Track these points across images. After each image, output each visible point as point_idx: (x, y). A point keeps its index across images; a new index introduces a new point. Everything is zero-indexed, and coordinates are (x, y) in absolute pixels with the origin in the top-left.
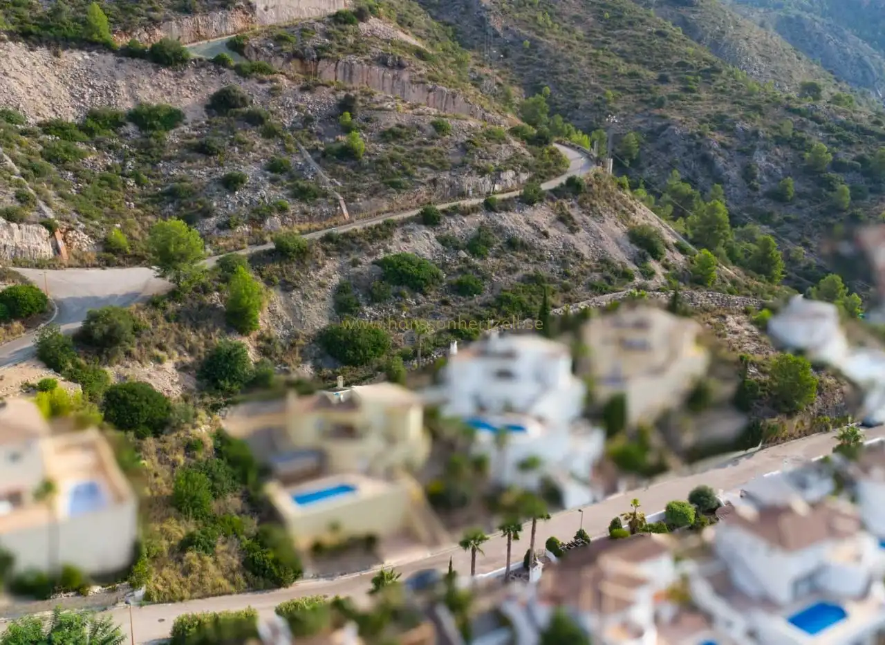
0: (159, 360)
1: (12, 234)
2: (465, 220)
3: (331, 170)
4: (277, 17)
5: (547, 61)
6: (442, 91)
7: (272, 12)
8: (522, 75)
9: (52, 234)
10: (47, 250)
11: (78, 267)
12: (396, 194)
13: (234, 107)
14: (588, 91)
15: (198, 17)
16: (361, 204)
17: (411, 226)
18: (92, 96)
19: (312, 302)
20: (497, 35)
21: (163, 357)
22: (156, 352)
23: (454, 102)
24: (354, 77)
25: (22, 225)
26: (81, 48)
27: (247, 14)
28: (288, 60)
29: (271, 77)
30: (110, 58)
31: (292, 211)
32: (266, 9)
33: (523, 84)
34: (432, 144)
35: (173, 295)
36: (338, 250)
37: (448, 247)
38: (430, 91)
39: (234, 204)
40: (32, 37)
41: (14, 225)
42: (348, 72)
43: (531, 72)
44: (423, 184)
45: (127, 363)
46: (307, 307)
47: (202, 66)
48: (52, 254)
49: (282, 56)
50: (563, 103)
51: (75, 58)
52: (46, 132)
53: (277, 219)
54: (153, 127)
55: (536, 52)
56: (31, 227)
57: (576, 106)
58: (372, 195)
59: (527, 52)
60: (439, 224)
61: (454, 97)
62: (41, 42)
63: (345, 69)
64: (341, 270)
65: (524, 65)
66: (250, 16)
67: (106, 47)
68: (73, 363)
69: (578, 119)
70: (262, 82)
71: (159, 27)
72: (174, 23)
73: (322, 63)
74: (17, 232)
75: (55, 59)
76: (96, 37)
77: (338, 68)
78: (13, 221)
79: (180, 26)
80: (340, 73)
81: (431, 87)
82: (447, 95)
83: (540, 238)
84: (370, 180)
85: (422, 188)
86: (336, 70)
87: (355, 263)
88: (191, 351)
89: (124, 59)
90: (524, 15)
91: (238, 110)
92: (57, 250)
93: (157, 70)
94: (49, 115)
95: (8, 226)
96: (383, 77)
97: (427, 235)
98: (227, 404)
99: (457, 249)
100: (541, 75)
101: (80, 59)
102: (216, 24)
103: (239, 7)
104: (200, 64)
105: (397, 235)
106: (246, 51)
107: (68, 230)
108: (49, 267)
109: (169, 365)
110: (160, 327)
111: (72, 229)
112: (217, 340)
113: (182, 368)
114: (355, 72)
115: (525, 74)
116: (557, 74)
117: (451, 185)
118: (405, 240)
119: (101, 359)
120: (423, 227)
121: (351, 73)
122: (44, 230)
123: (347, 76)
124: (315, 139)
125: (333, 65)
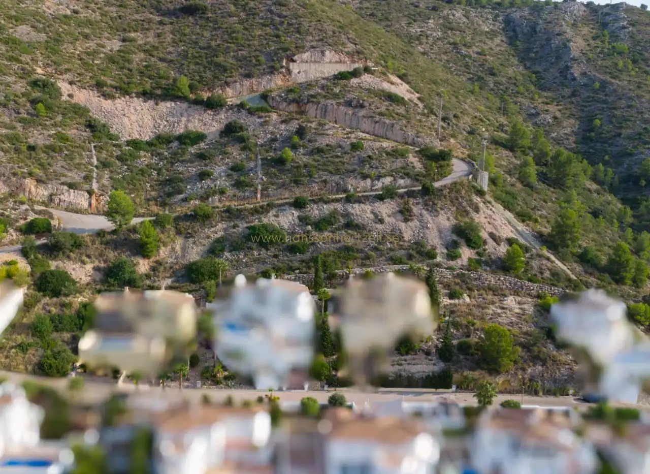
0: (84, 263)
1: (70, 195)
2: (325, 206)
3: (266, 171)
4: (306, 77)
5: (610, 99)
6: (385, 123)
7: (303, 75)
8: (583, 110)
9: (90, 197)
10: (85, 204)
11: (96, 214)
12: (296, 188)
13: (234, 132)
14: (638, 122)
15: (254, 80)
16: (271, 192)
17: (287, 207)
18: (165, 126)
19: (197, 246)
20: (574, 79)
21: (87, 262)
22: (84, 258)
23: (392, 130)
24: (327, 114)
25: (76, 191)
26: (172, 100)
27: (285, 76)
28: (289, 104)
29: (266, 114)
30: (185, 105)
31: (228, 194)
32: (299, 73)
33: (581, 117)
34: (343, 157)
35: (114, 232)
36: (229, 217)
37: (303, 222)
38: (376, 122)
39: (198, 187)
40: (147, 95)
41: (72, 191)
42: (324, 110)
43: (593, 107)
44: (316, 182)
45: (65, 261)
46: (193, 248)
47: (231, 109)
48: (87, 207)
49: (286, 102)
50: (608, 132)
51: (166, 106)
52: (128, 145)
53: (217, 197)
54: (185, 144)
55: (604, 91)
56: (80, 192)
57: (619, 135)
58: (280, 188)
59: (595, 91)
60: (304, 208)
61: (393, 127)
62: (152, 97)
63: (322, 108)
64: (225, 230)
65: (589, 102)
66: (288, 77)
67: (184, 99)
68: (34, 256)
69: (617, 146)
70: (260, 117)
71: (229, 87)
72: (238, 83)
73: (310, 105)
74: (72, 194)
75: (155, 106)
76: (180, 94)
77: (318, 108)
78: (72, 188)
79: (242, 85)
80: (319, 112)
81: (377, 119)
82: (388, 125)
83: (376, 223)
84: (286, 178)
85: (314, 185)
86: (316, 109)
87: (234, 227)
88: (105, 261)
89: (192, 106)
90: (608, 63)
91: (236, 134)
92: (90, 205)
93: (205, 111)
94: (136, 136)
95: (69, 191)
96: (346, 114)
97: (293, 214)
98: (106, 290)
99: (307, 224)
100: (600, 110)
101: (169, 106)
102: (264, 83)
103: (281, 73)
104: (231, 107)
105: (273, 212)
106: (268, 99)
107: (100, 195)
108: (81, 213)
109: (89, 267)
110: (95, 246)
111: (103, 195)
112: (124, 257)
113: (96, 269)
114: (328, 110)
115: (585, 109)
116: (615, 109)
117: (337, 184)
118: (277, 216)
119: (51, 256)
120: (293, 208)
121: (326, 111)
122: (86, 194)
123: (323, 113)
124: (271, 152)
125: (315, 106)
